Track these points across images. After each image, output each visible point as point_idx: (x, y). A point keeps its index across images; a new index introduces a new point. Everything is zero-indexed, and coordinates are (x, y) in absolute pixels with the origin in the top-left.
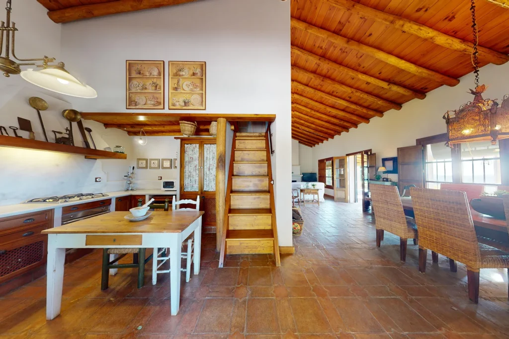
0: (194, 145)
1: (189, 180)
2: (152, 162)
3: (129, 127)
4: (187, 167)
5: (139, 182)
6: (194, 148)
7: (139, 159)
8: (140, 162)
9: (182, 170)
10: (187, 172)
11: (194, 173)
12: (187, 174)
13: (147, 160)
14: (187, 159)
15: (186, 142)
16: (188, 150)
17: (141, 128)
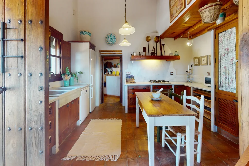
0: (229, 31)
1: (224, 77)
2: (203, 59)
3: (183, 34)
4: (222, 61)
5: (195, 76)
6: (230, 35)
7: (195, 58)
8: (195, 60)
9: (216, 66)
10: (222, 67)
11: (230, 69)
12: (222, 70)
13: (199, 58)
14: (222, 51)
15: (220, 30)
16: (222, 40)
17: (188, 32)
